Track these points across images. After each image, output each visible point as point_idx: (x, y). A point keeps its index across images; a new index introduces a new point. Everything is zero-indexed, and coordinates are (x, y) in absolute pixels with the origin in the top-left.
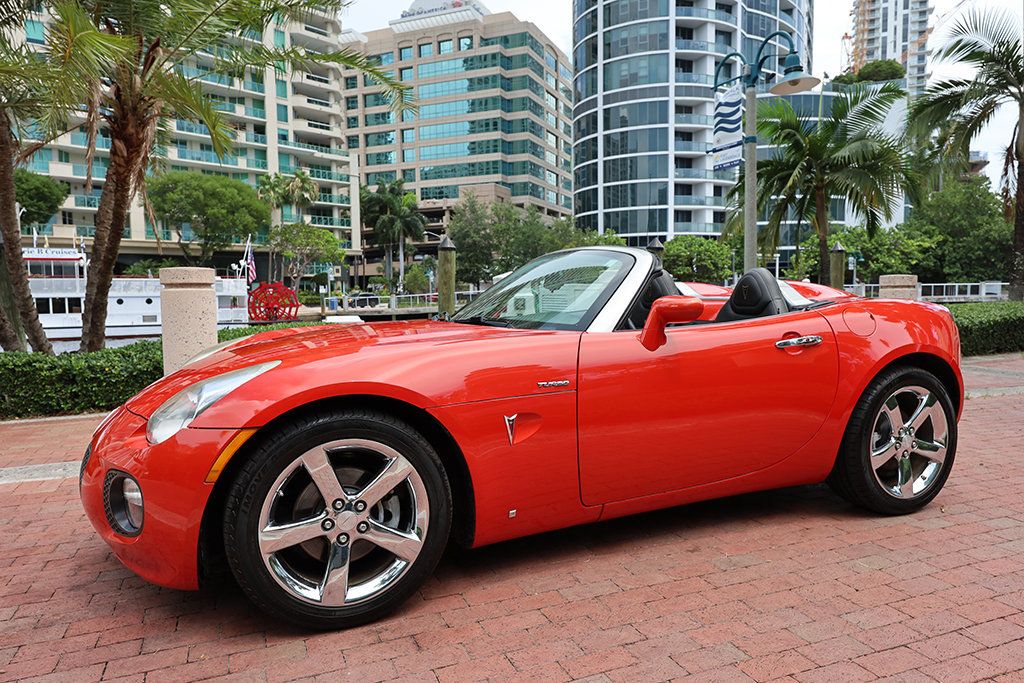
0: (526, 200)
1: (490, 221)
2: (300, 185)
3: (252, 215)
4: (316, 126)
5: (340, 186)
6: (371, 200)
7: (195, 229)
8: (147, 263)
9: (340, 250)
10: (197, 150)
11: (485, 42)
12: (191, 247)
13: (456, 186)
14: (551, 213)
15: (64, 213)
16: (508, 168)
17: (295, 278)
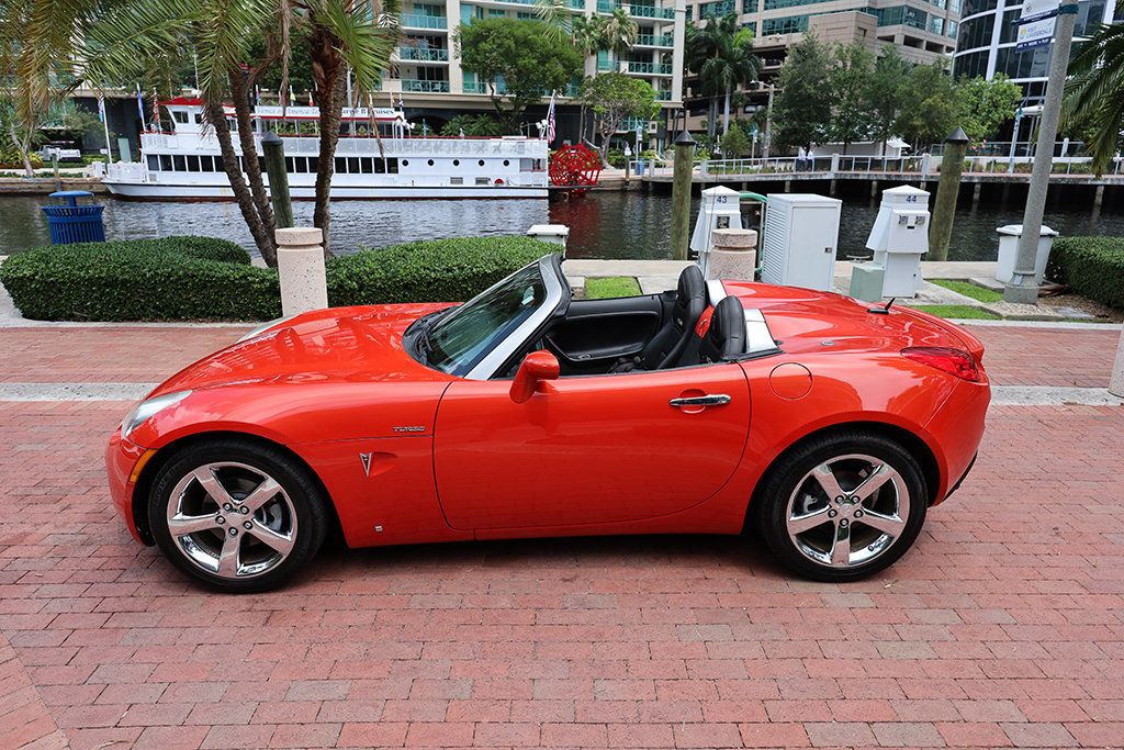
0: (898, 31)
1: (831, 67)
2: (618, 26)
3: (564, 66)
5: (663, 24)
6: (697, 40)
7: (509, 80)
8: (463, 119)
9: (655, 102)
12: (503, 100)
13: (807, 16)
14: (933, 47)
15: (391, 67)
17: (606, 135)
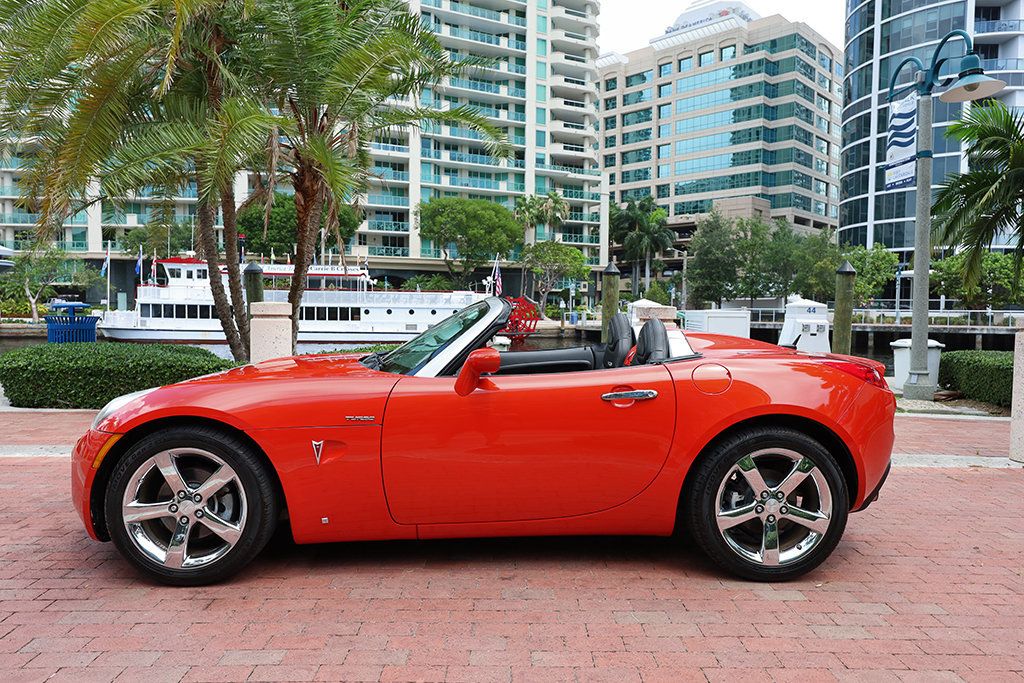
0: (789, 213)
1: (735, 237)
2: (553, 205)
3: (507, 236)
4: (571, 149)
5: (591, 205)
6: (620, 217)
7: (459, 247)
8: (420, 278)
9: (586, 266)
10: (465, 177)
11: (749, 49)
12: (455, 263)
13: (711, 200)
14: (818, 225)
15: (360, 235)
16: (769, 179)
17: (544, 293)
